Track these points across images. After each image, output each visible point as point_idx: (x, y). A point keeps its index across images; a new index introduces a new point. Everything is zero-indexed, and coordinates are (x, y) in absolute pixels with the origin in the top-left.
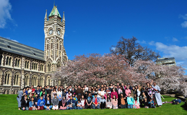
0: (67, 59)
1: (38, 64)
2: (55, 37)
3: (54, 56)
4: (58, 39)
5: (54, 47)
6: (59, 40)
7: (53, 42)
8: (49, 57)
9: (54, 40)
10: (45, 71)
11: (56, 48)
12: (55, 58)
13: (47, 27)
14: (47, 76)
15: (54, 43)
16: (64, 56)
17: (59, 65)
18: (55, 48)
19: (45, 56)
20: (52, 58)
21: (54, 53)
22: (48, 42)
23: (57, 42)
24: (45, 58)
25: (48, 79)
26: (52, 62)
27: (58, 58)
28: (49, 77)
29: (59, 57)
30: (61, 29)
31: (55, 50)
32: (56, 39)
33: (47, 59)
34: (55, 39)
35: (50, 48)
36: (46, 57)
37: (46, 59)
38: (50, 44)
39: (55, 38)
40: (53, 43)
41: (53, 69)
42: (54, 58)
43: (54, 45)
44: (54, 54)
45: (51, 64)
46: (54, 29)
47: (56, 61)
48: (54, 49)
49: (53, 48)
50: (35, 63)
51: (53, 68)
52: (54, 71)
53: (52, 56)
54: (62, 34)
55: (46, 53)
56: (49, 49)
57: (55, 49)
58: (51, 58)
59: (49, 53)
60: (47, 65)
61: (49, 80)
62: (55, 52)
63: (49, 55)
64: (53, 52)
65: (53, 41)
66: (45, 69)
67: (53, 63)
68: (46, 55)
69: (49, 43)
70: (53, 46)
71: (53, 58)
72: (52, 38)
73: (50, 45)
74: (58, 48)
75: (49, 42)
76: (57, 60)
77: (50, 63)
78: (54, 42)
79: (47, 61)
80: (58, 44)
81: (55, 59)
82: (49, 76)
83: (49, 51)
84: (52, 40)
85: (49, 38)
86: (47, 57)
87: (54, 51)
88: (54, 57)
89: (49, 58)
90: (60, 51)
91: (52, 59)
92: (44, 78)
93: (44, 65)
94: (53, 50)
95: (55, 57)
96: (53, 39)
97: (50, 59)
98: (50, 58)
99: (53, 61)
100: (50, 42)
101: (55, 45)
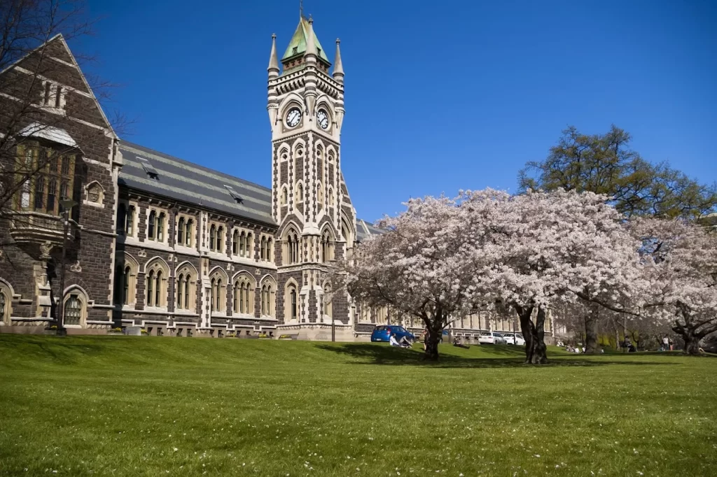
0: (352, 218)
1: (254, 236)
2: (310, 135)
3: (311, 206)
4: (319, 142)
5: (307, 174)
6: (326, 146)
7: (303, 155)
8: (291, 210)
9: (307, 146)
10: (278, 260)
11: (314, 178)
12: (314, 214)
13: (279, 98)
14: (284, 279)
15: (307, 160)
16: (342, 206)
17: (328, 241)
18: (310, 177)
19: (276, 207)
20: (302, 213)
21: (307, 195)
22: (285, 157)
23: (318, 154)
24: (276, 214)
25: (291, 291)
26: (302, 228)
27: (323, 213)
28: (292, 284)
29: (327, 210)
30: (331, 106)
31: (310, 184)
32: (313, 143)
33: (283, 217)
34: (310, 142)
35: (294, 177)
36: (279, 210)
37: (279, 217)
38: (291, 161)
39: (311, 139)
40: (305, 157)
41: (306, 253)
42: (310, 213)
43: (307, 167)
44: (310, 198)
45: (299, 237)
46: (304, 108)
47: (316, 225)
48: (307, 181)
49: (305, 178)
50: (243, 233)
51: (308, 249)
52: (309, 261)
53: (300, 207)
54: (333, 123)
55: (278, 196)
56: (291, 182)
57: (312, 181)
58: (296, 212)
59: (291, 195)
60: (285, 239)
61: (293, 292)
62: (310, 191)
63: (291, 202)
64: (305, 192)
65: (304, 150)
66: (278, 252)
67: (305, 231)
68: (278, 203)
69: (288, 159)
70: (305, 171)
71: (307, 213)
72: (300, 140)
73: (291, 168)
74: (320, 178)
75: (288, 154)
76: (318, 221)
77: (293, 230)
78: (307, 153)
79: (285, 223)
80: (320, 162)
81: (312, 216)
82: (292, 280)
83: (291, 188)
84: (300, 146)
85: (287, 142)
86: (284, 210)
87: (307, 188)
88: (308, 209)
89: (289, 213)
90: (329, 186)
91: (302, 218)
92: (275, 288)
93: (274, 240)
94: (305, 186)
95: (312, 209)
96: (304, 143)
97: (293, 217)
98: (293, 212)
99: (306, 224)
100: (291, 154)
101: (311, 166)
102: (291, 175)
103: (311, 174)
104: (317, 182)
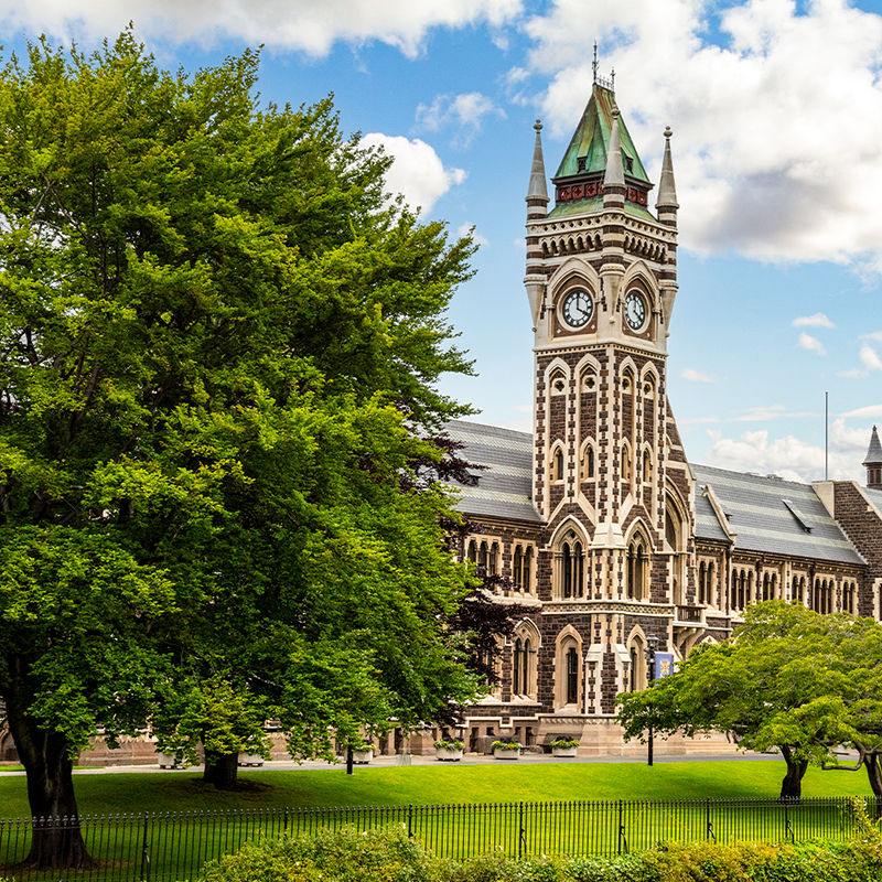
1: (502, 547)
2: (610, 352)
3: (609, 491)
4: (628, 361)
5: (604, 429)
7: (596, 388)
8: (571, 494)
9: (604, 373)
10: (544, 591)
11: (616, 436)
12: (615, 506)
13: (549, 262)
14: (556, 627)
15: (604, 400)
16: (668, 470)
17: (640, 554)
18: (609, 435)
19: (540, 484)
20: (593, 502)
21: (603, 471)
22: (560, 386)
23: (625, 384)
24: (540, 498)
25: (566, 651)
26: (592, 533)
27: (631, 501)
28: (570, 637)
29: (638, 494)
31: (609, 449)
32: (616, 367)
33: (553, 506)
34: (610, 366)
35: (576, 431)
36: (546, 491)
37: (545, 504)
38: (572, 397)
39: (613, 359)
40: (599, 394)
41: (598, 583)
42: (608, 505)
43: (604, 415)
44: (608, 477)
45: (585, 550)
47: (617, 528)
48: (604, 443)
49: (599, 436)
50: (484, 544)
51: (603, 574)
52: (605, 599)
53: (588, 490)
54: (655, 315)
55: (545, 464)
56: (572, 440)
57: (611, 441)
58: (580, 500)
59: (571, 466)
60: (557, 550)
61: (573, 654)
62: (609, 463)
63: (571, 480)
64: (597, 464)
65: (598, 380)
66: (544, 573)
67: (598, 542)
68: (545, 477)
69: (566, 391)
70: (599, 422)
71: (601, 506)
72: (589, 359)
73: (572, 412)
74: (628, 434)
75: (566, 382)
76: (622, 518)
77: (573, 535)
78: (604, 385)
79: (558, 518)
80: (627, 402)
81: (610, 512)
82: (570, 629)
83: (572, 452)
84: (588, 370)
85: (565, 357)
86: (557, 494)
87: (603, 457)
88: (604, 499)
89: (566, 500)
90: (643, 447)
91: (593, 514)
92: (537, 643)
93: (536, 550)
94: (597, 450)
95: (611, 498)
96: (598, 366)
97: (577, 510)
98: (574, 500)
99: (600, 527)
100: (572, 383)
101: (611, 414)
102: (572, 425)
103: (612, 428)
104: (622, 442)
